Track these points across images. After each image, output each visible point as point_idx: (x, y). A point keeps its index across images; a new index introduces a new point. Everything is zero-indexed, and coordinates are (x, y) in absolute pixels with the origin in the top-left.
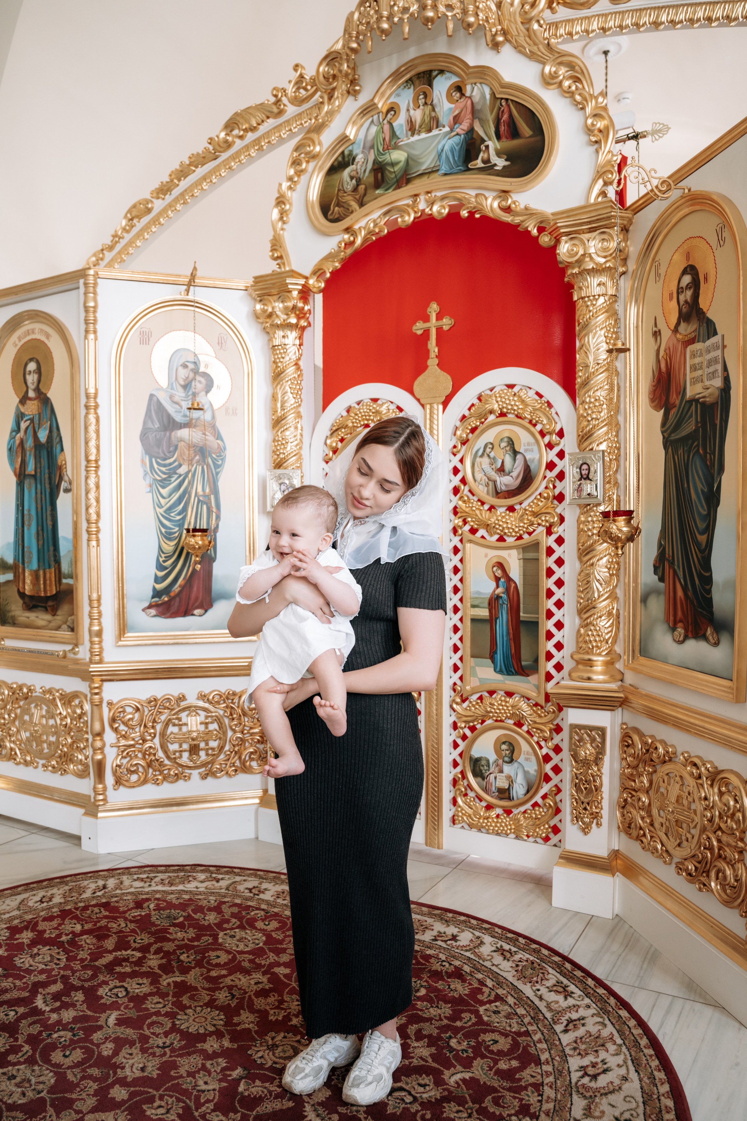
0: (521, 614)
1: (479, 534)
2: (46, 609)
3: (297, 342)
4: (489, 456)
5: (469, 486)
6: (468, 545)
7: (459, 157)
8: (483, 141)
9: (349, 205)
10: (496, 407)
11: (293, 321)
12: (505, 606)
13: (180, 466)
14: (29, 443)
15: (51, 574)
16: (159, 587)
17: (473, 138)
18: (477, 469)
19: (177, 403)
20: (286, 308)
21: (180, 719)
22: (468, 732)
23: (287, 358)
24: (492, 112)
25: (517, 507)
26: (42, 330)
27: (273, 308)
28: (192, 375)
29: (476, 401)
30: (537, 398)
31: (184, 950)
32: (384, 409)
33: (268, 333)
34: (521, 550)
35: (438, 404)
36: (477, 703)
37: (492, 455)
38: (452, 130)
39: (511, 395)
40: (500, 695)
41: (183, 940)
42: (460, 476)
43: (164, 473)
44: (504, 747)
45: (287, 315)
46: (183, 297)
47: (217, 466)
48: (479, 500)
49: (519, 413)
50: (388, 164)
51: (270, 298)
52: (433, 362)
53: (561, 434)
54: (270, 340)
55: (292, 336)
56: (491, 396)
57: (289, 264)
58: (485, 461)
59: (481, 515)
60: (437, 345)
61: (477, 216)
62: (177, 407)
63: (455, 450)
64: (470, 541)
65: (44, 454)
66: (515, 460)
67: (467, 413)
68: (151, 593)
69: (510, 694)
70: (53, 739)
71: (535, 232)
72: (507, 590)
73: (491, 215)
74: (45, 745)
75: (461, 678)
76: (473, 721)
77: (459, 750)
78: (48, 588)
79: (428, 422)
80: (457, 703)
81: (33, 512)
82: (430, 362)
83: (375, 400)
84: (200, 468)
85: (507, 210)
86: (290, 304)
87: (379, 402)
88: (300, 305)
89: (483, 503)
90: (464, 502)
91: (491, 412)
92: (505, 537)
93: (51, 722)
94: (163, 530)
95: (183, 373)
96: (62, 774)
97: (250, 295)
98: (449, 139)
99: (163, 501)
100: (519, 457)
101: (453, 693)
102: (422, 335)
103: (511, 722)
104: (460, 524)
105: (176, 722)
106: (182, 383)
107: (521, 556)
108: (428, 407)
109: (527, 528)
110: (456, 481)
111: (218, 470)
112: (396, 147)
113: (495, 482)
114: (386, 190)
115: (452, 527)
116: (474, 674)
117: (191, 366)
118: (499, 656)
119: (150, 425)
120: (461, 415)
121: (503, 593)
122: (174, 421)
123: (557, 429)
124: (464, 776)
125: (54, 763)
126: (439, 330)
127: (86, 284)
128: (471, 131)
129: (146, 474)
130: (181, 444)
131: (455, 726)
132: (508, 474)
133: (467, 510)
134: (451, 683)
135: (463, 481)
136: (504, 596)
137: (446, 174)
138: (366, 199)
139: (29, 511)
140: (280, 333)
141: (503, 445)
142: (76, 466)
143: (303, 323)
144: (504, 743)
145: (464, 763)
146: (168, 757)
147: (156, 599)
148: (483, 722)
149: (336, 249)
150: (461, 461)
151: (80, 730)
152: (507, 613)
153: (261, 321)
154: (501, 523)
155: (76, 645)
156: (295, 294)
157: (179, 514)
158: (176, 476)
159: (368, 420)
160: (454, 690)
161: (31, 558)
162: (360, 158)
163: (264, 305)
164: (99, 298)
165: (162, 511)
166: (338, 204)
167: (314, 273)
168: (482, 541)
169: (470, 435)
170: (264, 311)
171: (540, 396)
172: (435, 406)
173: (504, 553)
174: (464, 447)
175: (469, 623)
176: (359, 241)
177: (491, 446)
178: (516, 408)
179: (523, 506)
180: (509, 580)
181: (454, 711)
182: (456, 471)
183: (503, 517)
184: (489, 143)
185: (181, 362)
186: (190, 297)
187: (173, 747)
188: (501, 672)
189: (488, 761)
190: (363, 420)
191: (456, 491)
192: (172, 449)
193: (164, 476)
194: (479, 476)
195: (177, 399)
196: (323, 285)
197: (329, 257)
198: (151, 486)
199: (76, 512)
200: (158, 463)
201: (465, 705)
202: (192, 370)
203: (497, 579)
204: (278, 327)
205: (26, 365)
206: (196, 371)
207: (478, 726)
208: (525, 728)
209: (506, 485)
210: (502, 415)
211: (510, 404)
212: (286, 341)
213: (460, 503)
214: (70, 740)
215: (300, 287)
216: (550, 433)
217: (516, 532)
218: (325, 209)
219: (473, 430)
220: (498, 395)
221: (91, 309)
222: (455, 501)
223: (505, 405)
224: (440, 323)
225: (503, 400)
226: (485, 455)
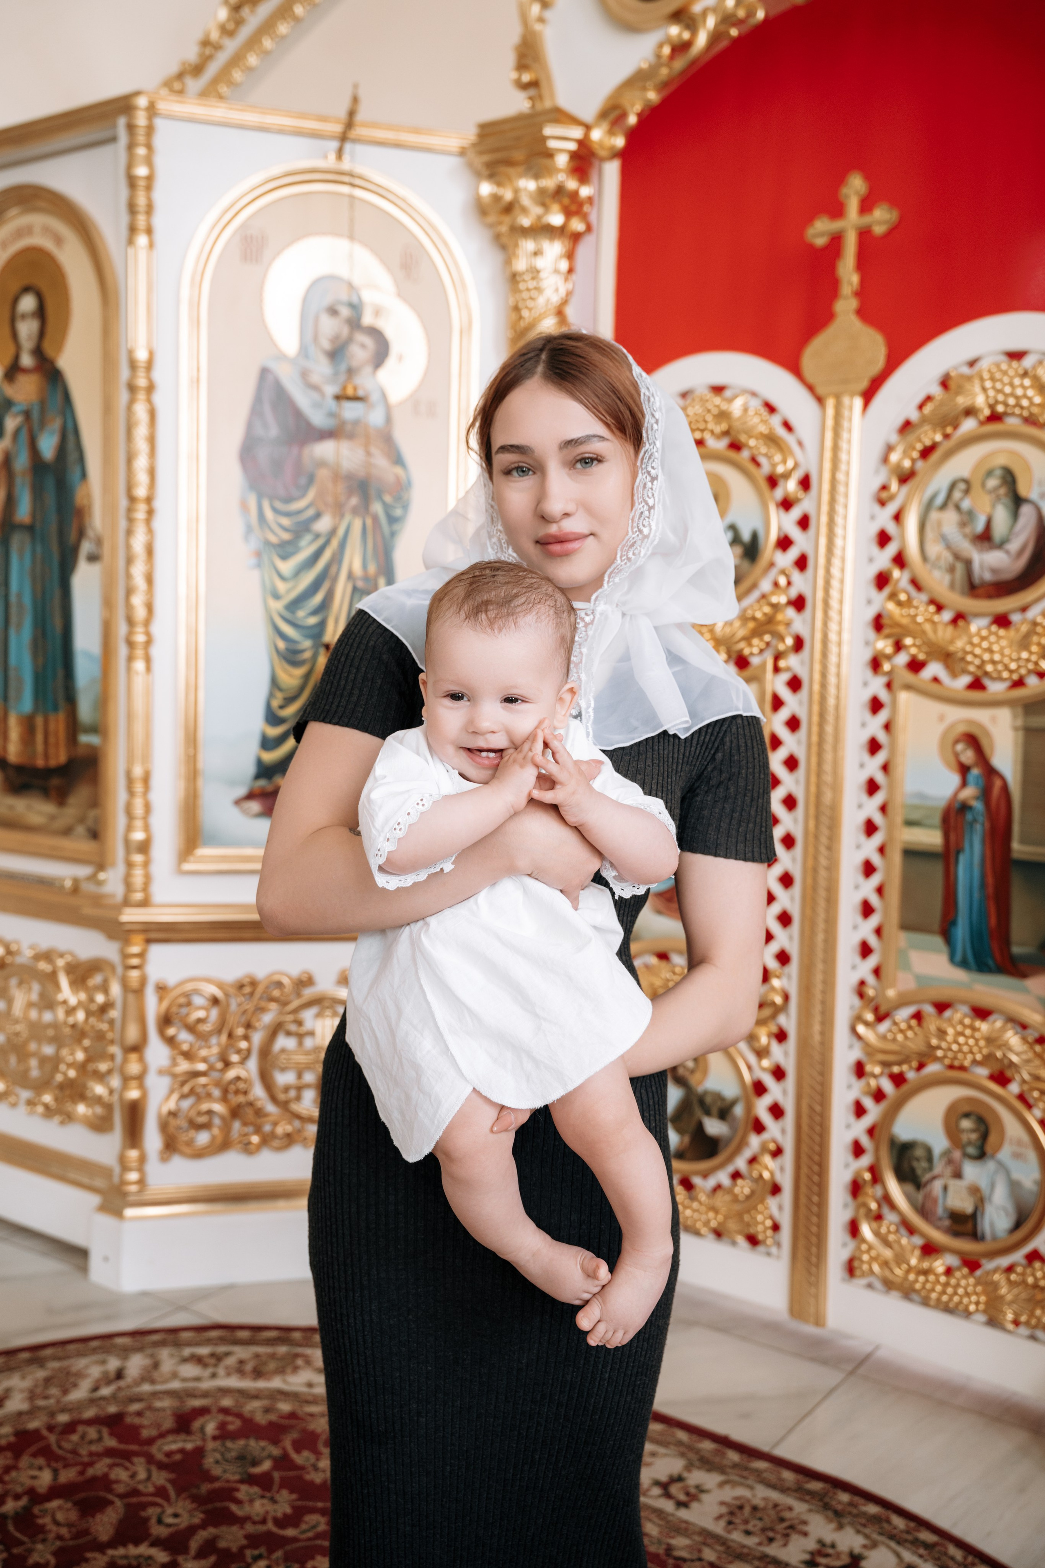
0: (1016, 845)
1: (928, 672)
2: (46, 793)
3: (564, 265)
4: (958, 508)
5: (912, 572)
6: (904, 697)
10: (980, 401)
11: (557, 219)
12: (978, 827)
13: (318, 516)
14: (22, 462)
15: (58, 724)
16: (270, 757)
18: (930, 534)
19: (315, 388)
20: (541, 192)
21: (300, 1023)
22: (887, 1086)
23: (541, 300)
25: (1015, 618)
26: (46, 230)
27: (516, 191)
28: (345, 331)
29: (936, 390)
31: (262, 1550)
32: (736, 408)
33: (503, 247)
34: (1020, 710)
35: (852, 395)
36: (910, 1027)
37: (966, 504)
39: (1017, 375)
40: (960, 1014)
41: (264, 1521)
42: (891, 549)
43: (285, 529)
44: (966, 1124)
45: (544, 205)
46: (331, 161)
47: (393, 520)
48: (932, 602)
49: (1031, 414)
51: (511, 171)
52: (846, 305)
54: (508, 262)
55: (554, 249)
56: (969, 378)
57: (552, 95)
58: (949, 520)
59: (935, 631)
60: (859, 266)
62: (315, 395)
63: (884, 495)
64: (908, 687)
65: (50, 483)
66: (1015, 514)
67: (914, 416)
68: (251, 769)
69: (982, 1013)
70: (48, 1050)
72: (986, 794)
74: (33, 1063)
75: (877, 972)
76: (899, 1064)
77: (867, 1121)
78: (52, 751)
79: (829, 435)
80: (867, 1024)
81: (27, 600)
82: (839, 306)
83: (718, 390)
84: (357, 524)
86: (549, 183)
87: (728, 393)
88: (572, 184)
89: (940, 608)
90: (900, 604)
91: (969, 412)
92: (986, 682)
93: (47, 1017)
94: (281, 645)
95: (329, 327)
96: (62, 1123)
97: (470, 165)
99: (281, 587)
100: (1026, 511)
101: (857, 1001)
102: (826, 248)
103: (982, 1072)
104: (889, 650)
105: (293, 1028)
106: (327, 345)
107: (1020, 722)
108: (830, 403)
109: (1036, 663)
110: (883, 559)
111: (396, 527)
113: (968, 563)
115: (868, 655)
116: (906, 966)
117: (345, 312)
118: (961, 931)
119: (259, 431)
120: (900, 422)
121: (977, 798)
122: (309, 425)
124: (877, 1178)
125: (47, 1098)
126: (864, 235)
127: (131, 128)
129: (249, 529)
130: (323, 474)
131: (860, 1070)
132: (1000, 546)
133: (905, 621)
134: (855, 979)
135: (900, 560)
136: (978, 805)
139: (19, 596)
140: (528, 245)
141: (992, 483)
142: (110, 508)
143: (577, 225)
144: (967, 1115)
145: (877, 1150)
146: (273, 1099)
147: (262, 783)
148: (921, 1066)
149: (652, 58)
150: (897, 517)
151: (100, 1036)
152: (983, 842)
153: (492, 218)
154: (978, 651)
155: (101, 866)
156: (562, 160)
157: (315, 612)
158: (308, 538)
159: (702, 431)
160: (861, 995)
161: (19, 690)
163: (499, 184)
164: (159, 161)
165: (277, 606)
167: (603, 115)
168: (934, 687)
169: (920, 465)
170: (496, 198)
172: (846, 400)
173: (981, 716)
174: (905, 489)
175: (896, 857)
176: (702, 40)
177: (964, 486)
178: (1025, 403)
179: (1031, 614)
180: (990, 772)
181: (859, 1037)
182: (883, 539)
183: (983, 639)
185: (327, 301)
186: (346, 165)
187: (283, 1078)
188: (964, 964)
189: (929, 1151)
191: (882, 580)
192: (303, 481)
193: (286, 536)
194: (935, 549)
195: (315, 378)
196: (620, 142)
197: (637, 80)
198: (258, 554)
199: (108, 603)
200: (275, 510)
201: (884, 1027)
202: (347, 321)
203: (964, 770)
204: (526, 232)
205: (15, 301)
206: (355, 323)
207: (911, 1075)
208: (1014, 1088)
209: (994, 571)
210: (995, 417)
211: (1012, 395)
212: (540, 263)
213: (891, 606)
214: (80, 1056)
215: (572, 146)
217: (1011, 672)
219: (926, 453)
220: (986, 376)
221: (142, 183)
222: (879, 601)
223: (1000, 398)
224: (866, 220)
225: (998, 386)
226: (951, 506)
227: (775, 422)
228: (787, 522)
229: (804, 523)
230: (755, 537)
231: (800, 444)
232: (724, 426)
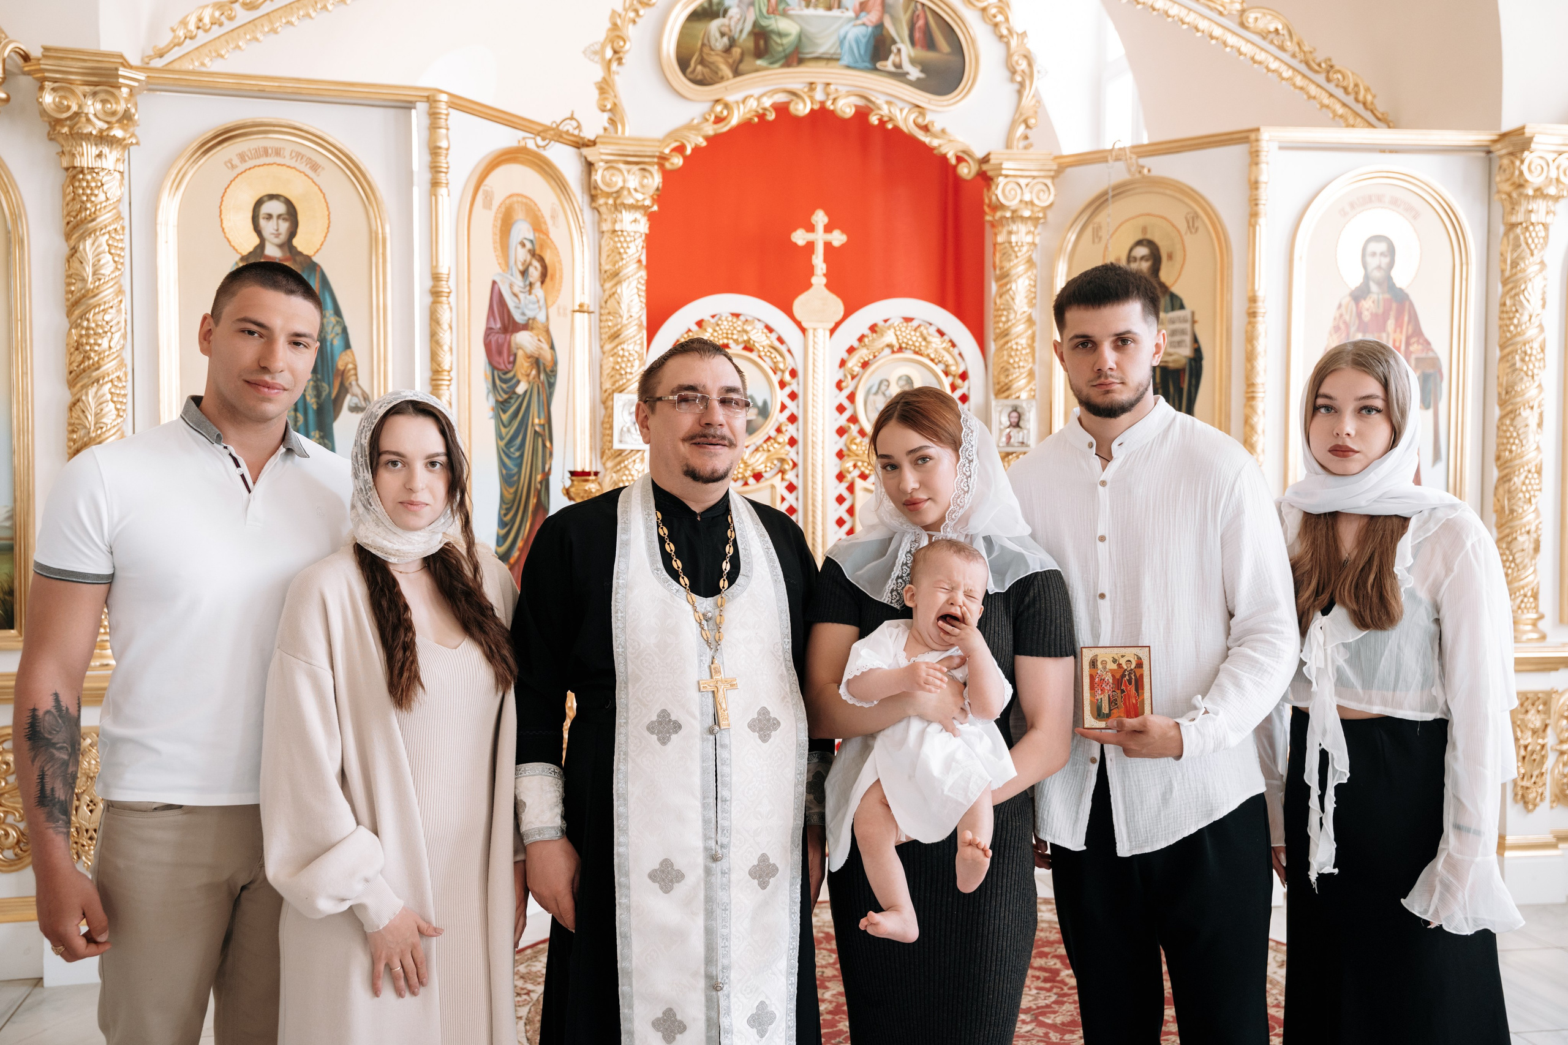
4: (884, 394)
5: (860, 425)
6: (858, 493)
7: (866, 52)
8: (894, 42)
9: (718, 67)
10: (894, 341)
13: (517, 382)
16: (500, 550)
17: (882, 35)
18: (870, 407)
24: (906, 12)
27: (626, 182)
28: (529, 257)
29: (867, 332)
30: (937, 335)
32: (748, 328)
35: (823, 329)
37: (888, 393)
38: (857, 17)
39: (910, 329)
42: (847, 414)
43: (504, 392)
47: (550, 385)
49: (920, 350)
50: (772, 32)
52: (819, 280)
53: (964, 376)
56: (886, 328)
58: (879, 400)
60: (825, 260)
61: (890, 126)
62: (516, 300)
63: (842, 385)
67: (856, 344)
71: (953, 161)
73: (905, 130)
82: (814, 280)
83: (736, 315)
84: (535, 388)
85: (926, 129)
87: (742, 318)
90: (856, 444)
91: (887, 345)
94: (504, 472)
95: (523, 254)
98: (854, 26)
99: (504, 431)
106: (521, 267)
108: (812, 332)
110: (842, 419)
111: (551, 390)
112: (785, 14)
114: (772, 63)
115: (836, 472)
117: (529, 245)
119: (492, 323)
120: (847, 347)
122: (513, 320)
123: (960, 371)
126: (828, 245)
128: (880, 26)
129: (489, 393)
130: (520, 353)
137: (848, 67)
138: (742, 67)
140: (628, 215)
141: (902, 383)
149: (701, 120)
150: (852, 397)
156: (655, 169)
158: (515, 396)
159: (728, 339)
162: (734, 12)
163: (611, 174)
165: (501, 444)
166: (702, 62)
167: (667, 143)
169: (861, 370)
170: (610, 183)
171: (941, 333)
172: (820, 331)
174: (854, 383)
176: (735, 119)
177: (886, 383)
178: (917, 344)
182: (842, 408)
184: (900, 45)
185: (520, 237)
190: (723, 338)
191: (841, 431)
192: (511, 358)
193: (505, 397)
194: (872, 415)
195: (516, 289)
198: (494, 409)
200: (501, 379)
202: (529, 251)
204: (625, 207)
205: (259, 203)
206: (533, 253)
210: (900, 349)
211: (912, 340)
212: (633, 227)
213: (846, 444)
216: (954, 376)
218: (683, 63)
219: (867, 364)
220: (897, 328)
221: (444, 152)
222: (840, 443)
223: (905, 340)
224: (829, 237)
225: (904, 334)
226: (880, 392)
227: (773, 336)
228: (782, 396)
229: (793, 396)
230: (765, 403)
231: (789, 351)
232: (745, 338)
